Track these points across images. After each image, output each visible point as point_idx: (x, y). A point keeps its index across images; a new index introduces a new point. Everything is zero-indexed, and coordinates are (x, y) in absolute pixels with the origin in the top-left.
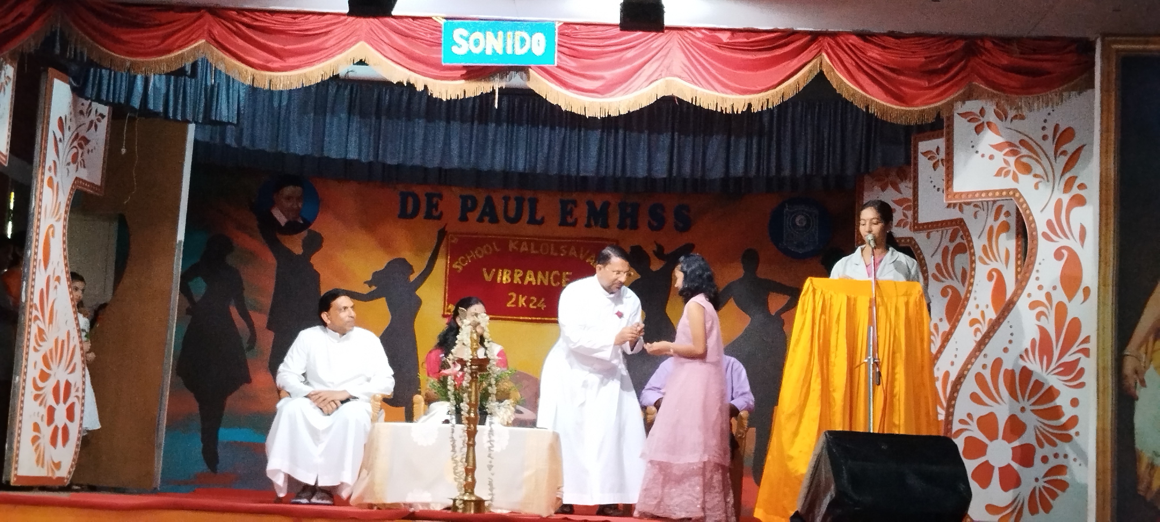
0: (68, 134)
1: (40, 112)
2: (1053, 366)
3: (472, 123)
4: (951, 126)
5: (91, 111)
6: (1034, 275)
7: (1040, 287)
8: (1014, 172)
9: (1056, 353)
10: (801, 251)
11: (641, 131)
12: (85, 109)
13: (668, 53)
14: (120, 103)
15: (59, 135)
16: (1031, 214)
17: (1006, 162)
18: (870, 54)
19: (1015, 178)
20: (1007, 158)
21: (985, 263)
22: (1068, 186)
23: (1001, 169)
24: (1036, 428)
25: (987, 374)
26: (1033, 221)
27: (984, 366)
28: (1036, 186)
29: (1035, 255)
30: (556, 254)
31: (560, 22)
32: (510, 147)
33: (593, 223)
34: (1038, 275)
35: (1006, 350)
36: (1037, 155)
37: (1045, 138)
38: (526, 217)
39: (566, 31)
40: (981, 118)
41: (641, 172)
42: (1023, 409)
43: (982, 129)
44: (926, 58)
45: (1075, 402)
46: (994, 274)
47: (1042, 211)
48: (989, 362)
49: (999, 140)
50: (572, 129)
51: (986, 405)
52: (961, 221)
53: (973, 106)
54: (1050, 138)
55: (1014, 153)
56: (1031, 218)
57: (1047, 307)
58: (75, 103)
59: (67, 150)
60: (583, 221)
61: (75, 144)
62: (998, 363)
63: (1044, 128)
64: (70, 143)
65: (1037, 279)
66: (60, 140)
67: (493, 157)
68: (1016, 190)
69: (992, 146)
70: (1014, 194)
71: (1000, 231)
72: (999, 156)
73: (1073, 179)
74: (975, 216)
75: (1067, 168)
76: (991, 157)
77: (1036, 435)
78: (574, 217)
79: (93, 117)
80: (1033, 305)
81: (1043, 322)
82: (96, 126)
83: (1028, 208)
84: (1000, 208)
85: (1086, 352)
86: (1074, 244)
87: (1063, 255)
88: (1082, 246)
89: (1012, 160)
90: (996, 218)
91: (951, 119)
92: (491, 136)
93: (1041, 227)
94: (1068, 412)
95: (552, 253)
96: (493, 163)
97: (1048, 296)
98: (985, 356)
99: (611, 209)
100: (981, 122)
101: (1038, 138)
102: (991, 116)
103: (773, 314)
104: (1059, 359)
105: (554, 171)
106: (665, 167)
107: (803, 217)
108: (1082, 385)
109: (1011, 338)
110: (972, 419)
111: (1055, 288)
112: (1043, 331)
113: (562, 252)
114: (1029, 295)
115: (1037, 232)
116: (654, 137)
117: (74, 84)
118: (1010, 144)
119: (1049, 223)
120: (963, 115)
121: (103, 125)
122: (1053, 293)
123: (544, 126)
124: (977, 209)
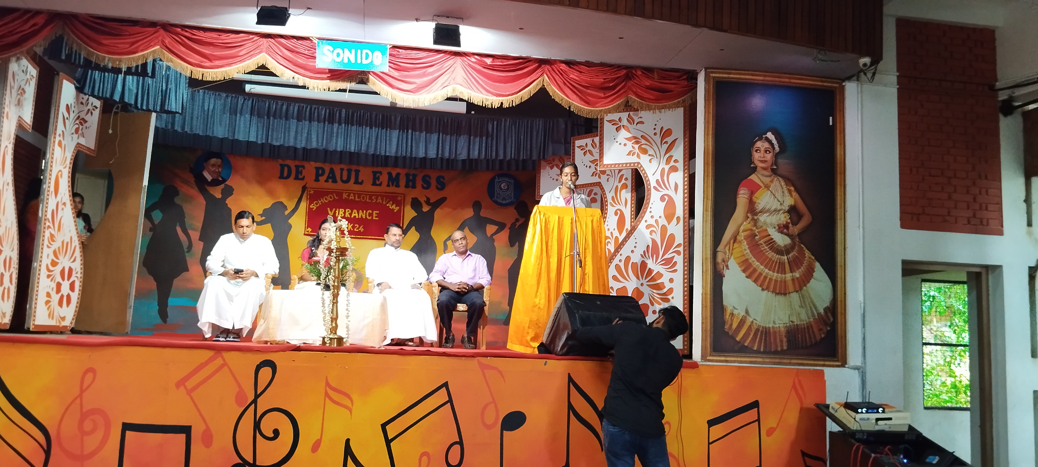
0: (72, 115)
1: (54, 101)
2: (659, 260)
3: (324, 123)
4: (602, 127)
5: (88, 103)
6: (649, 210)
7: (652, 217)
8: (638, 153)
9: (661, 253)
10: (504, 202)
11: (421, 132)
12: (84, 101)
13: (454, 70)
14: (106, 98)
15: (66, 115)
16: (647, 176)
17: (633, 147)
18: (572, 76)
19: (638, 156)
20: (633, 145)
21: (613, 206)
22: (668, 161)
23: (631, 151)
24: (649, 294)
25: (622, 265)
26: (649, 180)
27: (620, 261)
28: (650, 161)
29: (649, 199)
30: (370, 201)
31: (390, 45)
32: (347, 137)
33: (390, 184)
34: (651, 210)
35: (632, 251)
36: (651, 144)
37: (655, 134)
38: (353, 180)
39: (393, 53)
40: (619, 123)
41: (421, 154)
42: (642, 284)
43: (620, 129)
44: (604, 79)
45: (671, 280)
46: (618, 211)
47: (653, 175)
48: (623, 259)
49: (629, 135)
50: (383, 128)
51: (620, 282)
52: (600, 183)
53: (615, 116)
54: (658, 133)
55: (637, 143)
56: (647, 179)
57: (655, 228)
58: (77, 97)
59: (72, 125)
60: (385, 183)
61: (77, 122)
62: (628, 258)
63: (655, 129)
64: (74, 121)
65: (650, 212)
66: (67, 118)
67: (336, 143)
68: (639, 163)
69: (626, 139)
70: (638, 165)
71: (622, 188)
72: (630, 144)
73: (671, 157)
74: (608, 180)
75: (668, 150)
76: (625, 145)
77: (650, 299)
78: (380, 181)
79: (90, 107)
80: (648, 227)
81: (654, 235)
82: (92, 113)
83: (645, 173)
84: (623, 175)
85: (678, 253)
86: (671, 193)
87: (665, 199)
88: (676, 194)
89: (636, 146)
90: (620, 181)
91: (602, 123)
92: (335, 130)
93: (653, 183)
94: (668, 286)
95: (368, 200)
96: (336, 146)
97: (656, 221)
98: (621, 255)
99: (401, 177)
100: (619, 125)
101: (651, 133)
102: (625, 122)
103: (489, 236)
104: (662, 257)
105: (371, 151)
106: (435, 152)
107: (505, 184)
108: (675, 271)
109: (635, 245)
110: (613, 290)
111: (660, 217)
112: (654, 241)
113: (374, 200)
114: (646, 221)
115: (650, 186)
116: (428, 135)
117: (78, 85)
118: (635, 138)
119: (657, 181)
120: (609, 121)
121: (97, 113)
122: (659, 220)
123: (366, 126)
124: (609, 177)
